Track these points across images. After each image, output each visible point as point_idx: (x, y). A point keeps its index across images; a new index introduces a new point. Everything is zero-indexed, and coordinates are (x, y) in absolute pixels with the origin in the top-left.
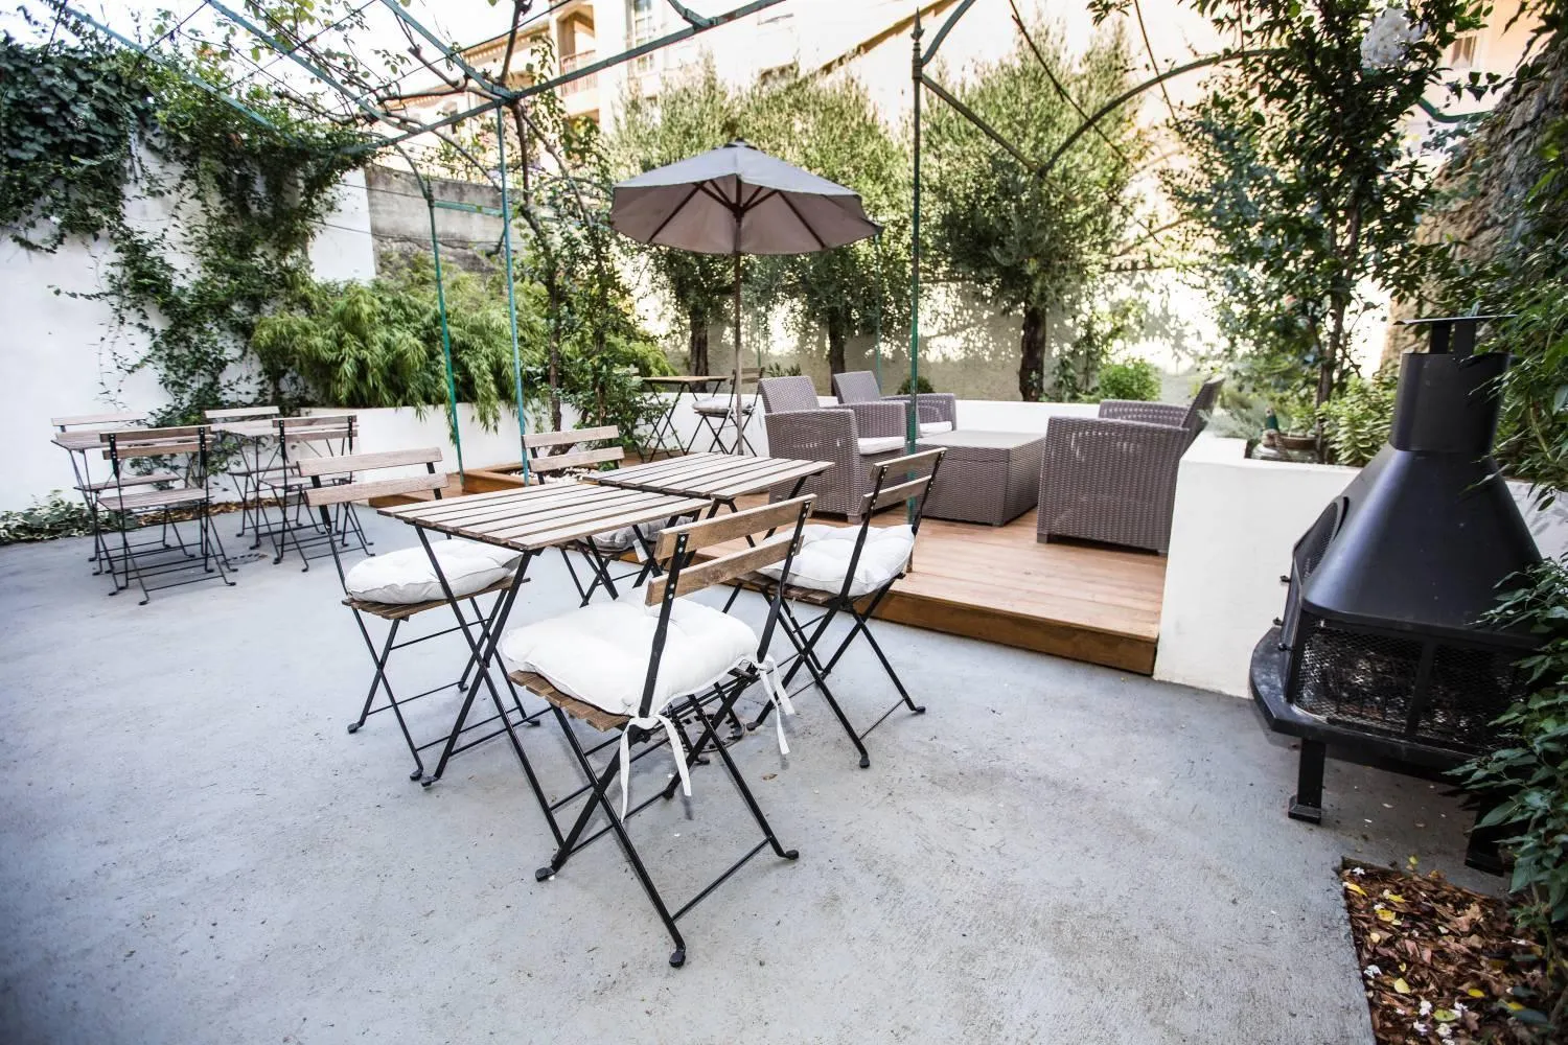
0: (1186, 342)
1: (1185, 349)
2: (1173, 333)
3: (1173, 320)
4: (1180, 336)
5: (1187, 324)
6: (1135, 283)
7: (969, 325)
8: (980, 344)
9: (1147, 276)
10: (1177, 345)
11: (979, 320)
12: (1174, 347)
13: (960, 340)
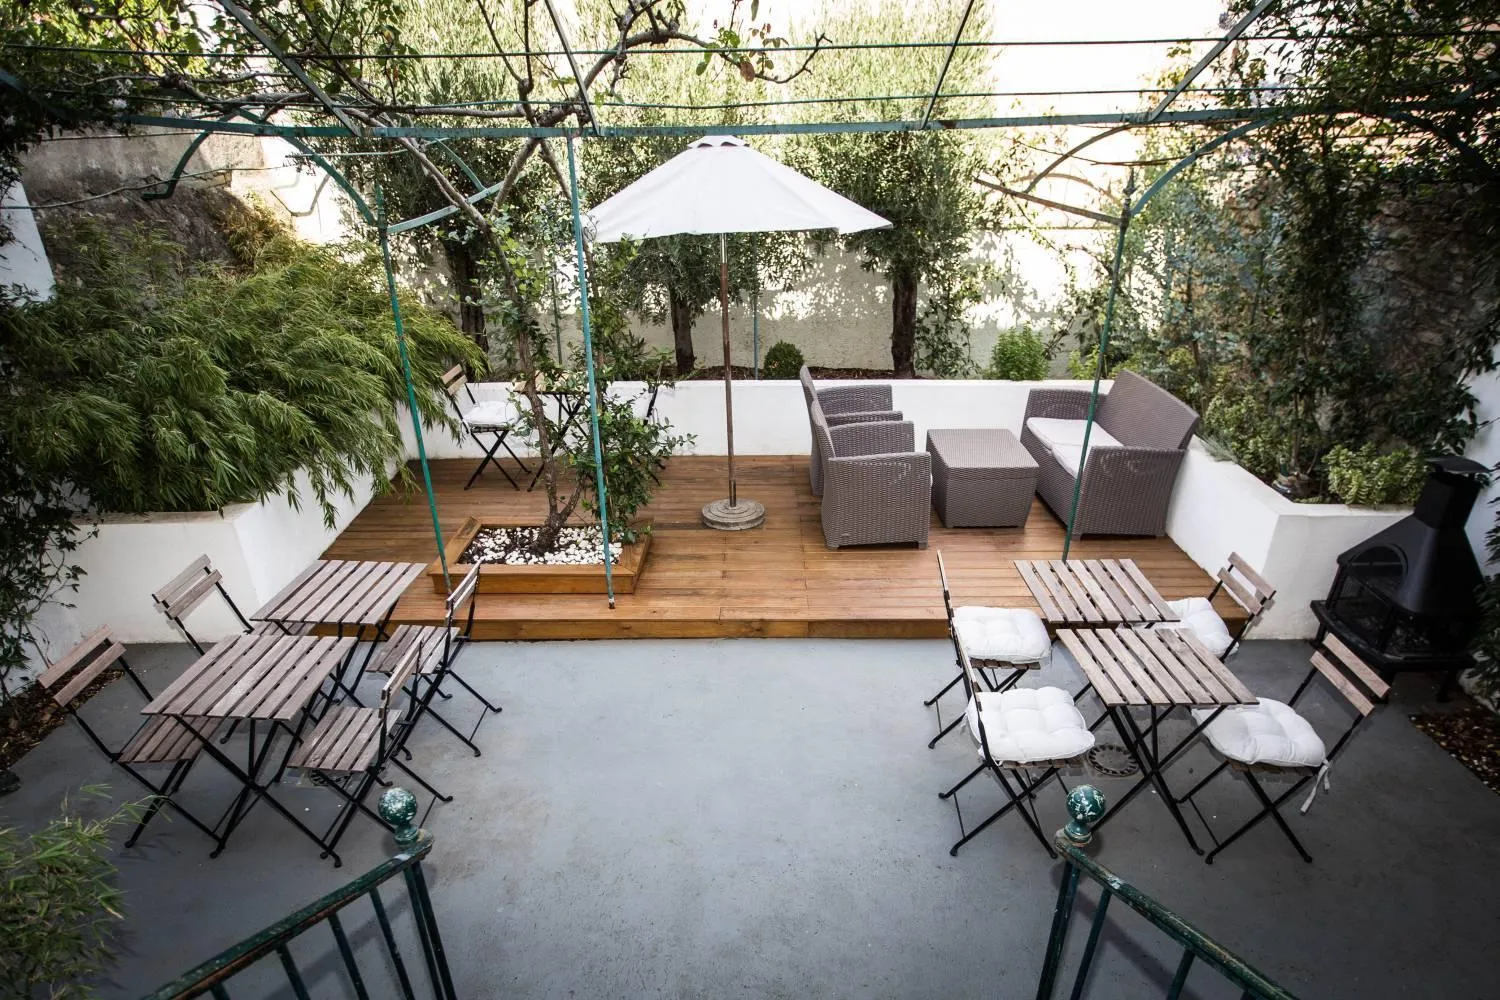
0: (1026, 300)
1: (1023, 307)
2: (1015, 291)
3: (1015, 279)
4: (1021, 294)
5: (1026, 284)
6: (983, 242)
7: (819, 279)
8: (831, 300)
9: (994, 236)
10: (1018, 304)
11: (831, 275)
12: (1015, 304)
13: (810, 295)
